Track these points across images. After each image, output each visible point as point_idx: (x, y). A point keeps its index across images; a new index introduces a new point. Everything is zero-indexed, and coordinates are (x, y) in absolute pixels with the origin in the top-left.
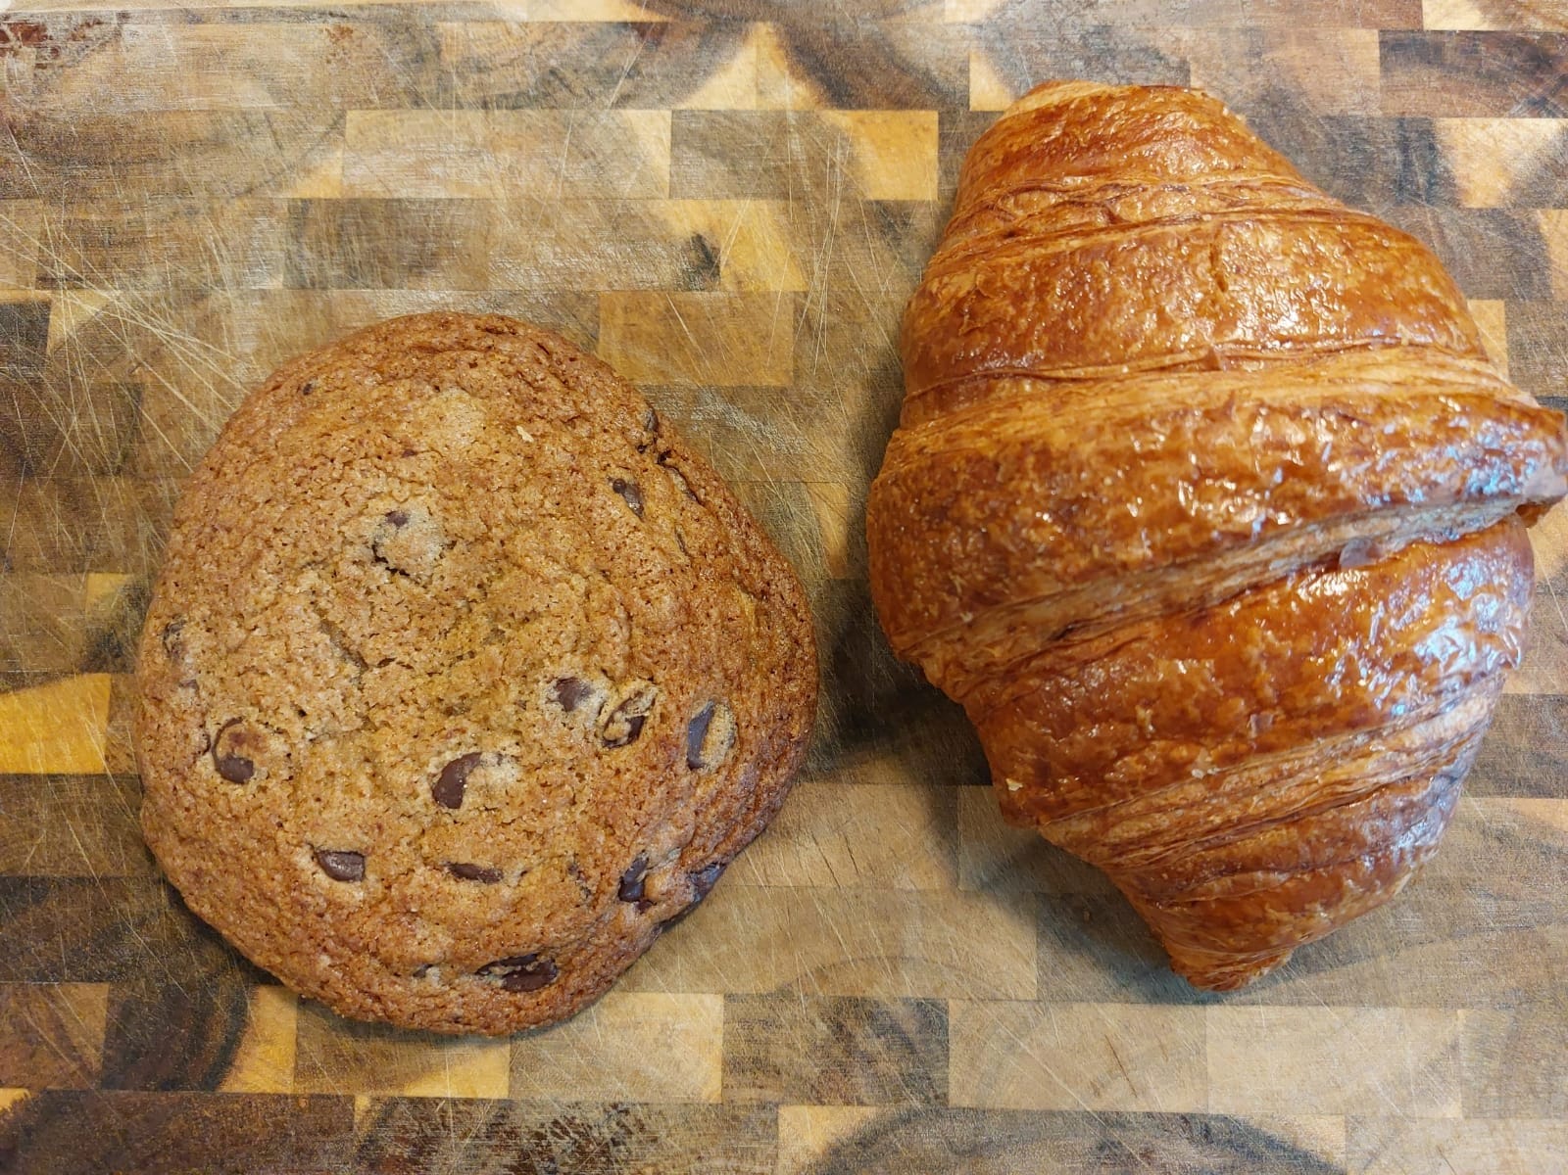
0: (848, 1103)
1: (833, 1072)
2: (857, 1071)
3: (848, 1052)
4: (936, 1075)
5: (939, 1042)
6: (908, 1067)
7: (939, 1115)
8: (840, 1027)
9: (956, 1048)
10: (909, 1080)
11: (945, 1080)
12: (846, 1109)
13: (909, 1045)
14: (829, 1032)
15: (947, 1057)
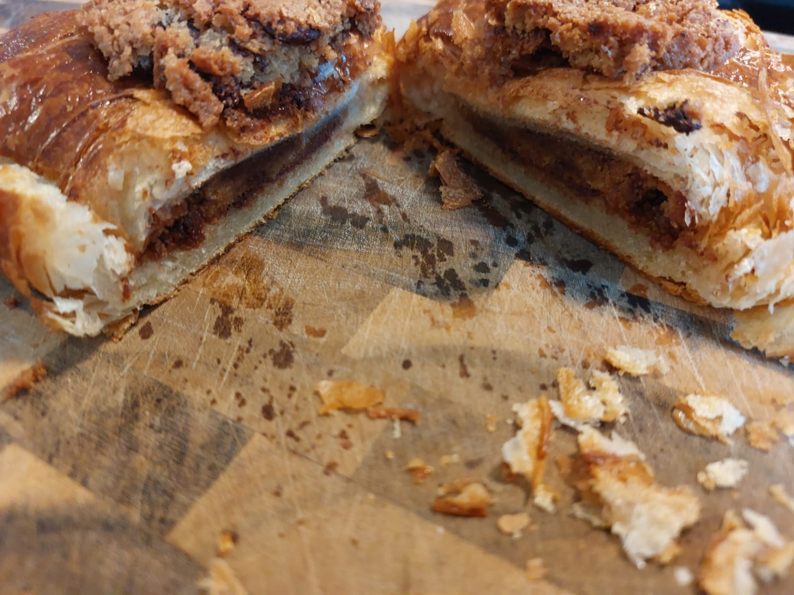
0: (72, 475)
1: (90, 440)
2: (111, 450)
3: (120, 430)
4: (181, 497)
5: (212, 467)
6: (162, 474)
7: (148, 541)
8: (136, 404)
9: (225, 481)
10: (152, 486)
11: (186, 508)
12: (67, 480)
13: (180, 456)
14: (121, 405)
15: (208, 485)
